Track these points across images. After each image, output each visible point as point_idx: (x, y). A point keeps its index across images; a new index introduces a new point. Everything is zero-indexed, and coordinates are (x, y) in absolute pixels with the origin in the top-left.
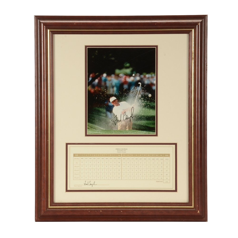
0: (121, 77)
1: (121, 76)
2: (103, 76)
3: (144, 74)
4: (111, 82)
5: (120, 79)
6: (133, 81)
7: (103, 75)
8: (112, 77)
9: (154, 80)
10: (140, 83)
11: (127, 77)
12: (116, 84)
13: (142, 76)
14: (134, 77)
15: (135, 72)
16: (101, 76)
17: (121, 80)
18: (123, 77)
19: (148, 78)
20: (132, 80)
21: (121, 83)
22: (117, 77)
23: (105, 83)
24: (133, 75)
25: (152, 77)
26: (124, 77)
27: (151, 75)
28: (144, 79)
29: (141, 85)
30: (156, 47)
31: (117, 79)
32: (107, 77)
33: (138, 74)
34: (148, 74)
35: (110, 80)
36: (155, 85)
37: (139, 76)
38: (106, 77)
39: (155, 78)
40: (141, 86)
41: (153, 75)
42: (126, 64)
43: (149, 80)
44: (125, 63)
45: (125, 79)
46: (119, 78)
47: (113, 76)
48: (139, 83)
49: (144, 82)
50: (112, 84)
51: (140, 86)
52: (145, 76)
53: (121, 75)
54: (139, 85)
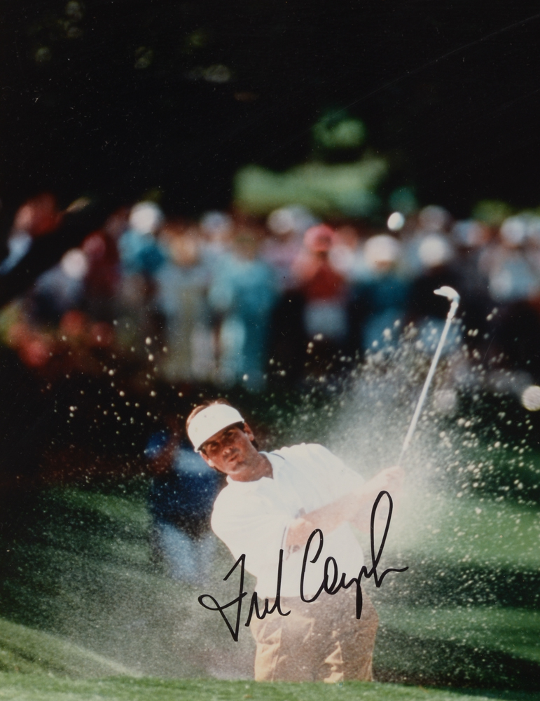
0: (283, 238)
1: (283, 230)
2: (126, 227)
3: (491, 211)
4: (197, 279)
5: (274, 253)
6: (389, 269)
7: (127, 217)
8: (208, 237)
10: (446, 292)
11: (336, 237)
12: (240, 293)
13: (470, 232)
14: (396, 235)
15: (405, 197)
16: (114, 225)
17: (281, 264)
18: (302, 235)
19: (525, 248)
20: (382, 264)
21: (281, 287)
22: (248, 234)
23: (150, 288)
24: (395, 221)
26: (313, 234)
28: (485, 256)
29: (454, 306)
31: (252, 252)
32: (167, 235)
33: (434, 215)
34: (527, 214)
35: (194, 263)
37: (447, 230)
38: (157, 233)
40: (458, 315)
42: (332, 126)
44: (326, 119)
45: (323, 255)
46: (269, 242)
47: (216, 223)
48: (437, 292)
49: (486, 281)
50: (204, 292)
51: (451, 314)
52: (494, 235)
53: (286, 219)
54: (445, 303)
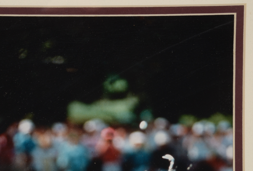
0: (91, 134)
1: (91, 130)
2: (17, 131)
3: (188, 120)
4: (51, 154)
5: (87, 141)
6: (141, 147)
7: (17, 126)
8: (56, 135)
9: (228, 145)
10: (168, 157)
11: (116, 133)
12: (72, 160)
13: (178, 129)
14: (143, 131)
15: (147, 114)
16: (11, 131)
17: (91, 146)
18: (100, 133)
19: (203, 136)
20: (138, 145)
21: (91, 156)
22: (75, 133)
23: (29, 159)
24: (143, 125)
25: (219, 134)
26: (105, 132)
27: (216, 124)
28: (185, 140)
29: (172, 163)
30: (235, 14)
32: (36, 134)
33: (161, 122)
34: (204, 121)
35: (50, 147)
36: (231, 165)
37: (167, 129)
38: (31, 133)
39: (232, 137)
40: (174, 167)
41: (223, 124)
42: (112, 82)
43: (208, 146)
44: (109, 80)
45: (110, 141)
46: (84, 136)
47: (59, 128)
48: (164, 157)
49: (186, 152)
50: (55, 160)
51: (171, 167)
52: (189, 130)
53: (92, 125)
54: (168, 162)
